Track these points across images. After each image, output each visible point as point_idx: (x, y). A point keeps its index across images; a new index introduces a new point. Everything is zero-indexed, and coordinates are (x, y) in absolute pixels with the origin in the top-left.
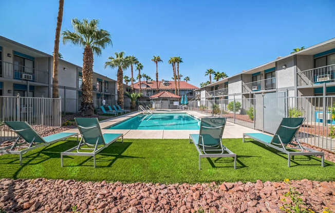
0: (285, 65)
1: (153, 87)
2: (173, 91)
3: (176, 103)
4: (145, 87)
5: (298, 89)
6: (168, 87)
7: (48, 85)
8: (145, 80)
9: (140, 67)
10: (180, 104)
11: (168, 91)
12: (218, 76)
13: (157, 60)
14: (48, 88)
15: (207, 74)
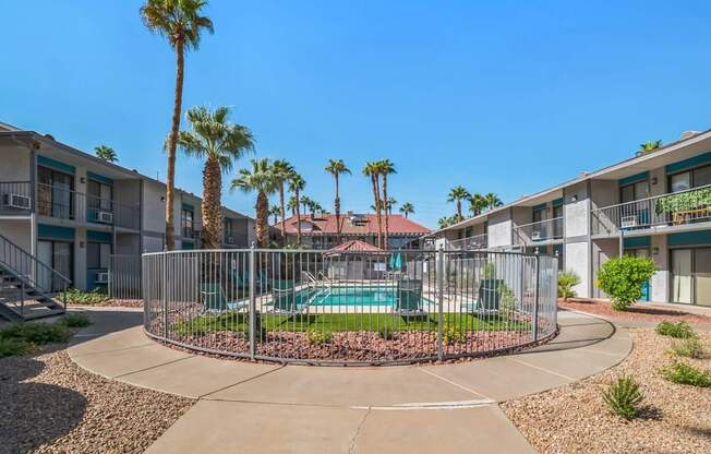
0: (576, 197)
1: (329, 228)
2: (372, 239)
3: (380, 267)
4: (310, 230)
5: (593, 240)
6: (362, 230)
7: (138, 232)
8: (309, 213)
9: (299, 184)
10: (388, 268)
11: (362, 238)
12: (478, 204)
13: (338, 169)
14: (137, 237)
15: (452, 200)
